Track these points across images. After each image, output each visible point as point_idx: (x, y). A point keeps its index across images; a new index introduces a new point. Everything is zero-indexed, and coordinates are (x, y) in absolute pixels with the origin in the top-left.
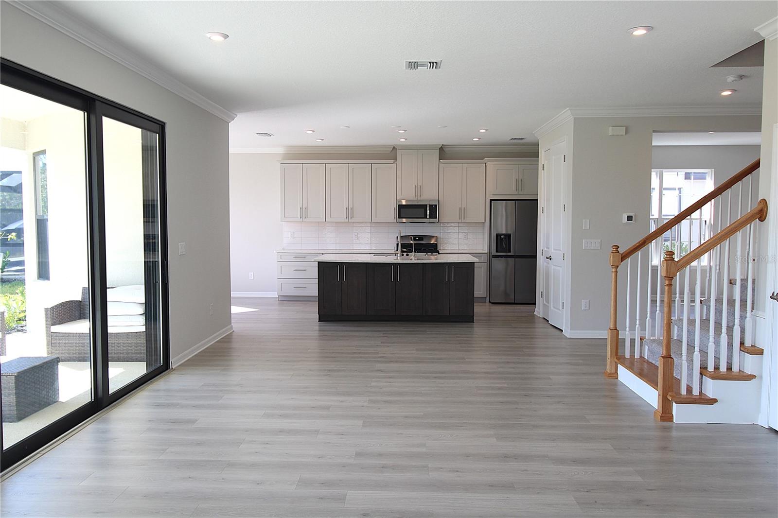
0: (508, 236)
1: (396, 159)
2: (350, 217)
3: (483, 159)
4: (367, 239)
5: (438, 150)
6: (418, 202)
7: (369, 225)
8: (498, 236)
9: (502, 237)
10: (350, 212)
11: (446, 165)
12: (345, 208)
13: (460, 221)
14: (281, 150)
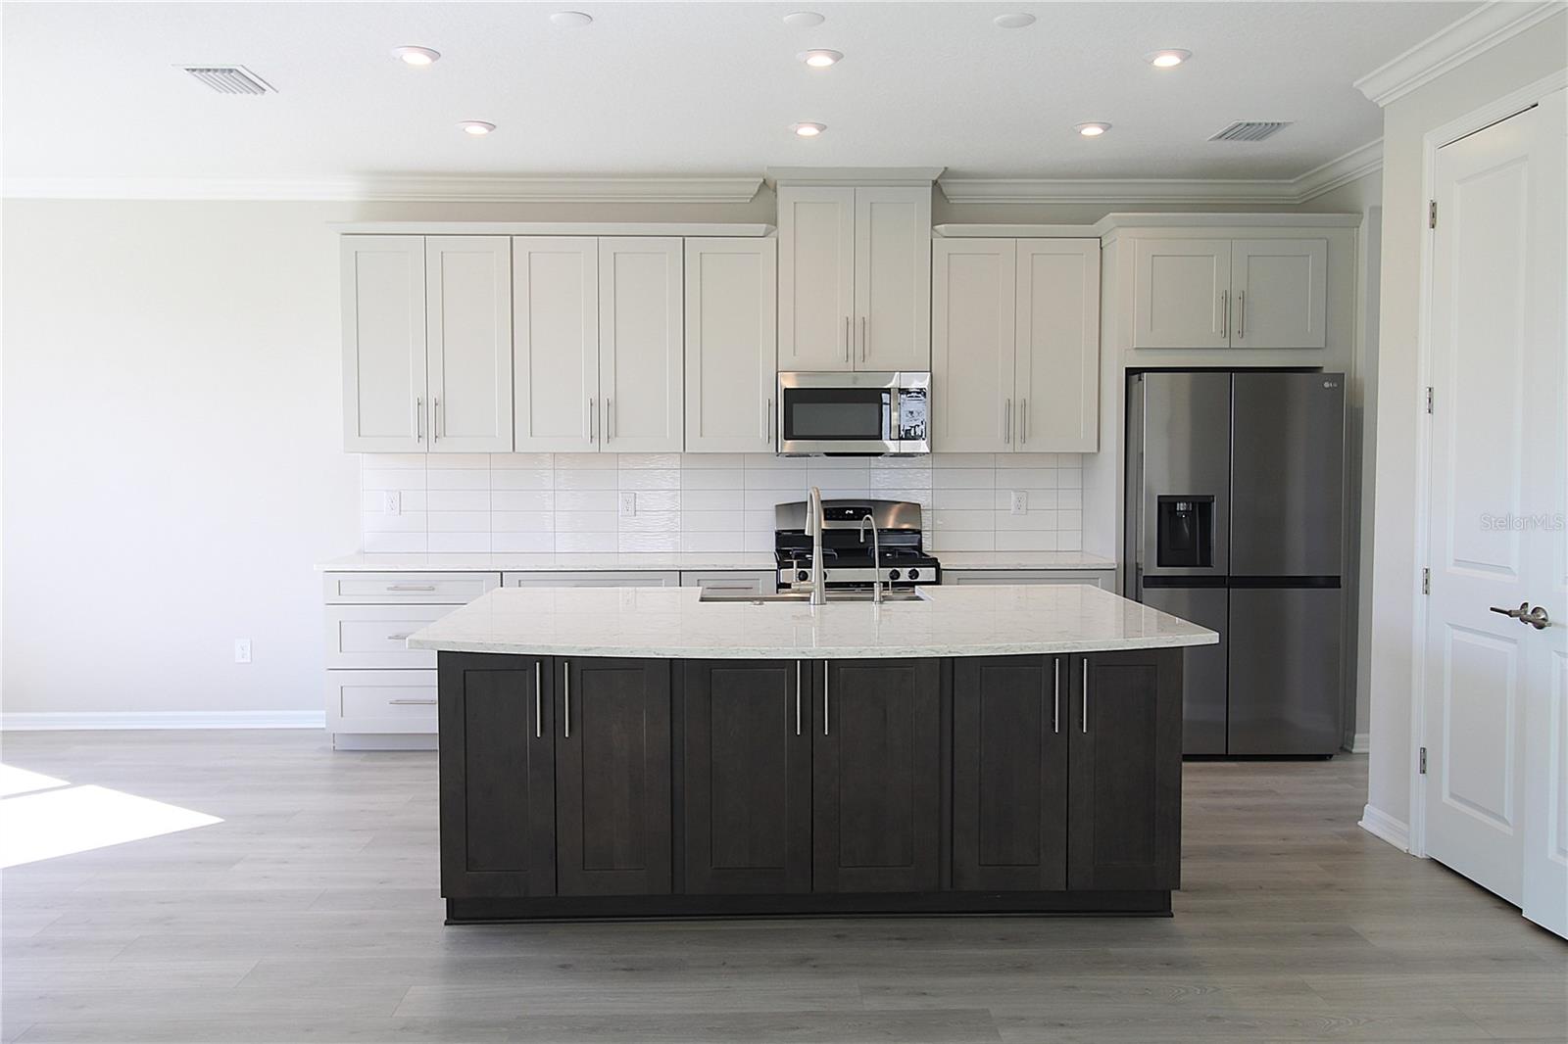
0: (1202, 507)
1: (773, 221)
2: (604, 436)
3: (1092, 224)
4: (671, 515)
5: (930, 189)
6: (855, 380)
7: (676, 463)
8: (1166, 505)
9: (1181, 507)
10: (605, 417)
11: (959, 245)
12: (585, 405)
13: (1009, 449)
14: (346, 190)
